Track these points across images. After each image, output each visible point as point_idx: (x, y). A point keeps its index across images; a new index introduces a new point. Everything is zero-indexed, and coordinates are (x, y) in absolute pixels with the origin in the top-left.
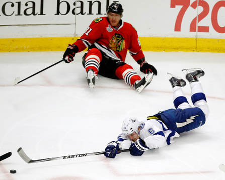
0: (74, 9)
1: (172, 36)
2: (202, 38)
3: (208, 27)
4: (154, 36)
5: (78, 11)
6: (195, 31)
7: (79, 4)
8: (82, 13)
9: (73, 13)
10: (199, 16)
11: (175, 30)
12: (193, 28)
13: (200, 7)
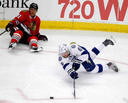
0: (3, 4)
1: (59, 21)
2: (76, 22)
3: (80, 16)
4: (49, 20)
5: (6, 5)
6: (72, 18)
7: (6, 2)
8: (8, 6)
9: (3, 6)
10: (74, 9)
11: (61, 17)
12: (71, 16)
13: (75, 4)
